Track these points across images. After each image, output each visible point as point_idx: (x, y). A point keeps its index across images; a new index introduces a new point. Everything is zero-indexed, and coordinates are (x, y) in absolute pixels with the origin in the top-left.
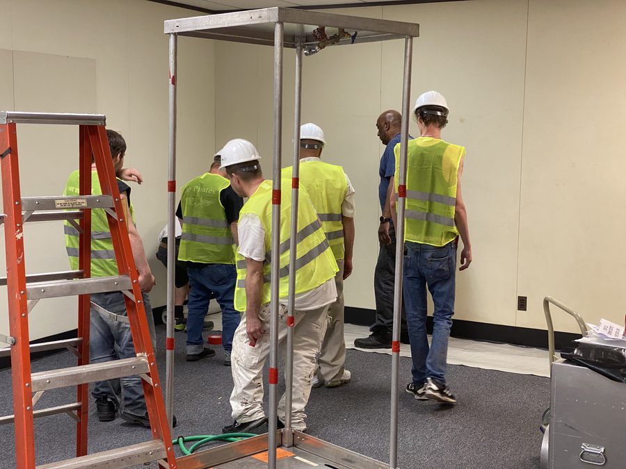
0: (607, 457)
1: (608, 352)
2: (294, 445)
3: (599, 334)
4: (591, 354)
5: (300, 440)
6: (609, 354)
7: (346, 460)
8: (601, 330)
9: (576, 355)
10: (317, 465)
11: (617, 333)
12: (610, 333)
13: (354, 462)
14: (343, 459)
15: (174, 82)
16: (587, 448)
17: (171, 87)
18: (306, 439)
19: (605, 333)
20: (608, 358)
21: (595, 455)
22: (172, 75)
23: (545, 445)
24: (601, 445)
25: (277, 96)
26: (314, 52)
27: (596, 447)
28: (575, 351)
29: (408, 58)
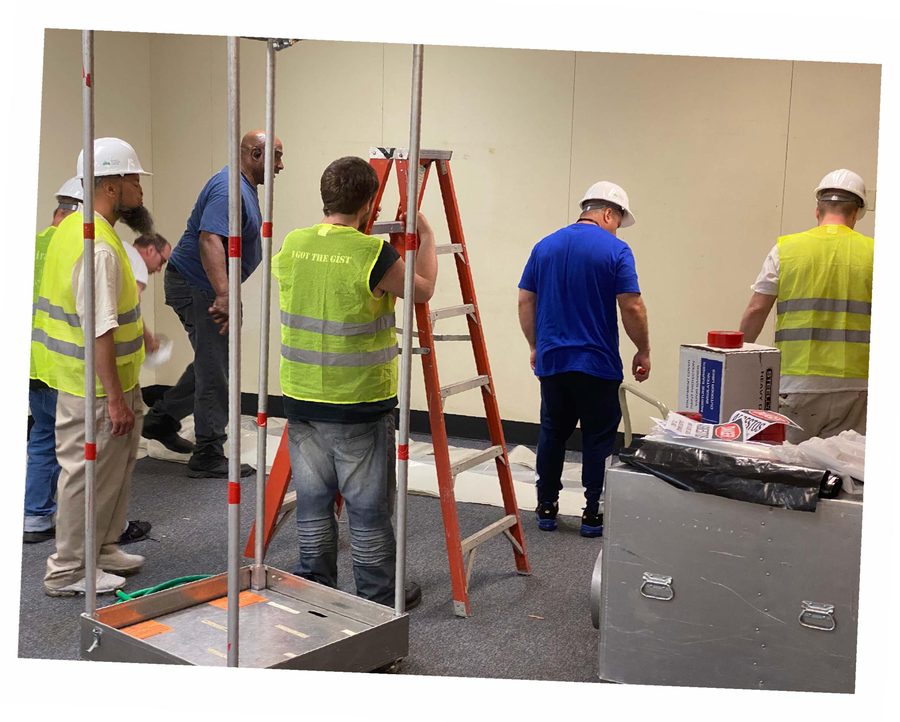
0: (676, 589)
1: (678, 453)
2: (267, 587)
3: (666, 430)
4: (657, 456)
5: (276, 580)
6: (680, 456)
7: (339, 605)
8: (668, 426)
9: (638, 458)
10: (298, 612)
11: (689, 428)
12: (679, 428)
13: (348, 607)
14: (333, 604)
15: (90, 82)
16: (649, 578)
17: (86, 89)
18: (284, 579)
19: (674, 429)
20: (678, 460)
21: (660, 588)
22: (87, 72)
23: (597, 577)
24: (668, 575)
25: (232, 105)
26: (286, 46)
27: (661, 577)
28: (637, 453)
29: (418, 59)
